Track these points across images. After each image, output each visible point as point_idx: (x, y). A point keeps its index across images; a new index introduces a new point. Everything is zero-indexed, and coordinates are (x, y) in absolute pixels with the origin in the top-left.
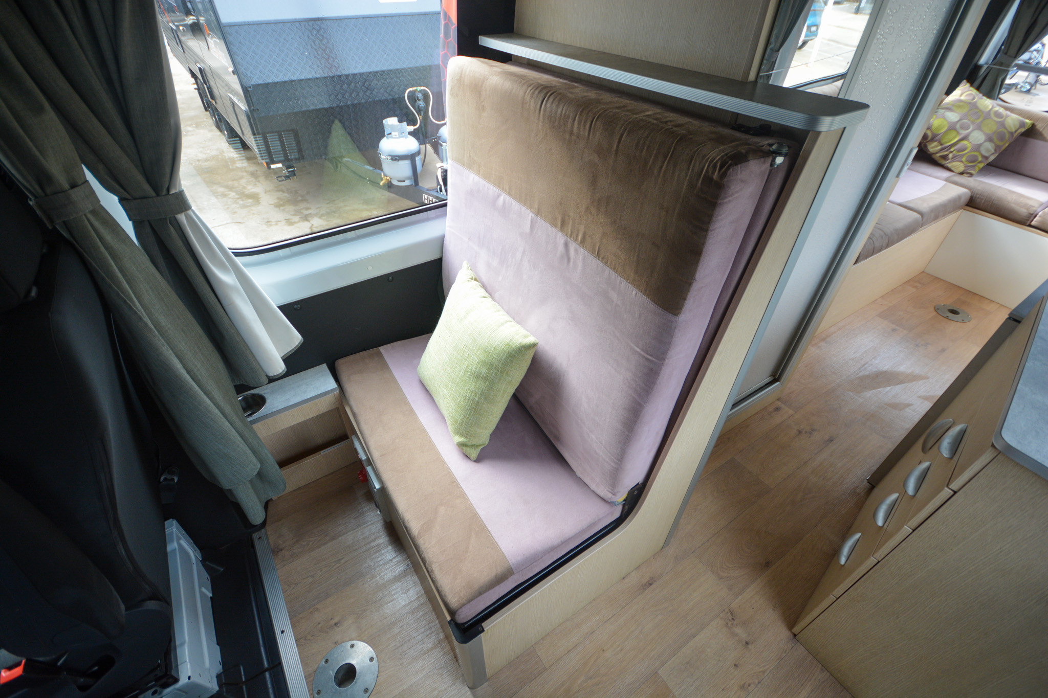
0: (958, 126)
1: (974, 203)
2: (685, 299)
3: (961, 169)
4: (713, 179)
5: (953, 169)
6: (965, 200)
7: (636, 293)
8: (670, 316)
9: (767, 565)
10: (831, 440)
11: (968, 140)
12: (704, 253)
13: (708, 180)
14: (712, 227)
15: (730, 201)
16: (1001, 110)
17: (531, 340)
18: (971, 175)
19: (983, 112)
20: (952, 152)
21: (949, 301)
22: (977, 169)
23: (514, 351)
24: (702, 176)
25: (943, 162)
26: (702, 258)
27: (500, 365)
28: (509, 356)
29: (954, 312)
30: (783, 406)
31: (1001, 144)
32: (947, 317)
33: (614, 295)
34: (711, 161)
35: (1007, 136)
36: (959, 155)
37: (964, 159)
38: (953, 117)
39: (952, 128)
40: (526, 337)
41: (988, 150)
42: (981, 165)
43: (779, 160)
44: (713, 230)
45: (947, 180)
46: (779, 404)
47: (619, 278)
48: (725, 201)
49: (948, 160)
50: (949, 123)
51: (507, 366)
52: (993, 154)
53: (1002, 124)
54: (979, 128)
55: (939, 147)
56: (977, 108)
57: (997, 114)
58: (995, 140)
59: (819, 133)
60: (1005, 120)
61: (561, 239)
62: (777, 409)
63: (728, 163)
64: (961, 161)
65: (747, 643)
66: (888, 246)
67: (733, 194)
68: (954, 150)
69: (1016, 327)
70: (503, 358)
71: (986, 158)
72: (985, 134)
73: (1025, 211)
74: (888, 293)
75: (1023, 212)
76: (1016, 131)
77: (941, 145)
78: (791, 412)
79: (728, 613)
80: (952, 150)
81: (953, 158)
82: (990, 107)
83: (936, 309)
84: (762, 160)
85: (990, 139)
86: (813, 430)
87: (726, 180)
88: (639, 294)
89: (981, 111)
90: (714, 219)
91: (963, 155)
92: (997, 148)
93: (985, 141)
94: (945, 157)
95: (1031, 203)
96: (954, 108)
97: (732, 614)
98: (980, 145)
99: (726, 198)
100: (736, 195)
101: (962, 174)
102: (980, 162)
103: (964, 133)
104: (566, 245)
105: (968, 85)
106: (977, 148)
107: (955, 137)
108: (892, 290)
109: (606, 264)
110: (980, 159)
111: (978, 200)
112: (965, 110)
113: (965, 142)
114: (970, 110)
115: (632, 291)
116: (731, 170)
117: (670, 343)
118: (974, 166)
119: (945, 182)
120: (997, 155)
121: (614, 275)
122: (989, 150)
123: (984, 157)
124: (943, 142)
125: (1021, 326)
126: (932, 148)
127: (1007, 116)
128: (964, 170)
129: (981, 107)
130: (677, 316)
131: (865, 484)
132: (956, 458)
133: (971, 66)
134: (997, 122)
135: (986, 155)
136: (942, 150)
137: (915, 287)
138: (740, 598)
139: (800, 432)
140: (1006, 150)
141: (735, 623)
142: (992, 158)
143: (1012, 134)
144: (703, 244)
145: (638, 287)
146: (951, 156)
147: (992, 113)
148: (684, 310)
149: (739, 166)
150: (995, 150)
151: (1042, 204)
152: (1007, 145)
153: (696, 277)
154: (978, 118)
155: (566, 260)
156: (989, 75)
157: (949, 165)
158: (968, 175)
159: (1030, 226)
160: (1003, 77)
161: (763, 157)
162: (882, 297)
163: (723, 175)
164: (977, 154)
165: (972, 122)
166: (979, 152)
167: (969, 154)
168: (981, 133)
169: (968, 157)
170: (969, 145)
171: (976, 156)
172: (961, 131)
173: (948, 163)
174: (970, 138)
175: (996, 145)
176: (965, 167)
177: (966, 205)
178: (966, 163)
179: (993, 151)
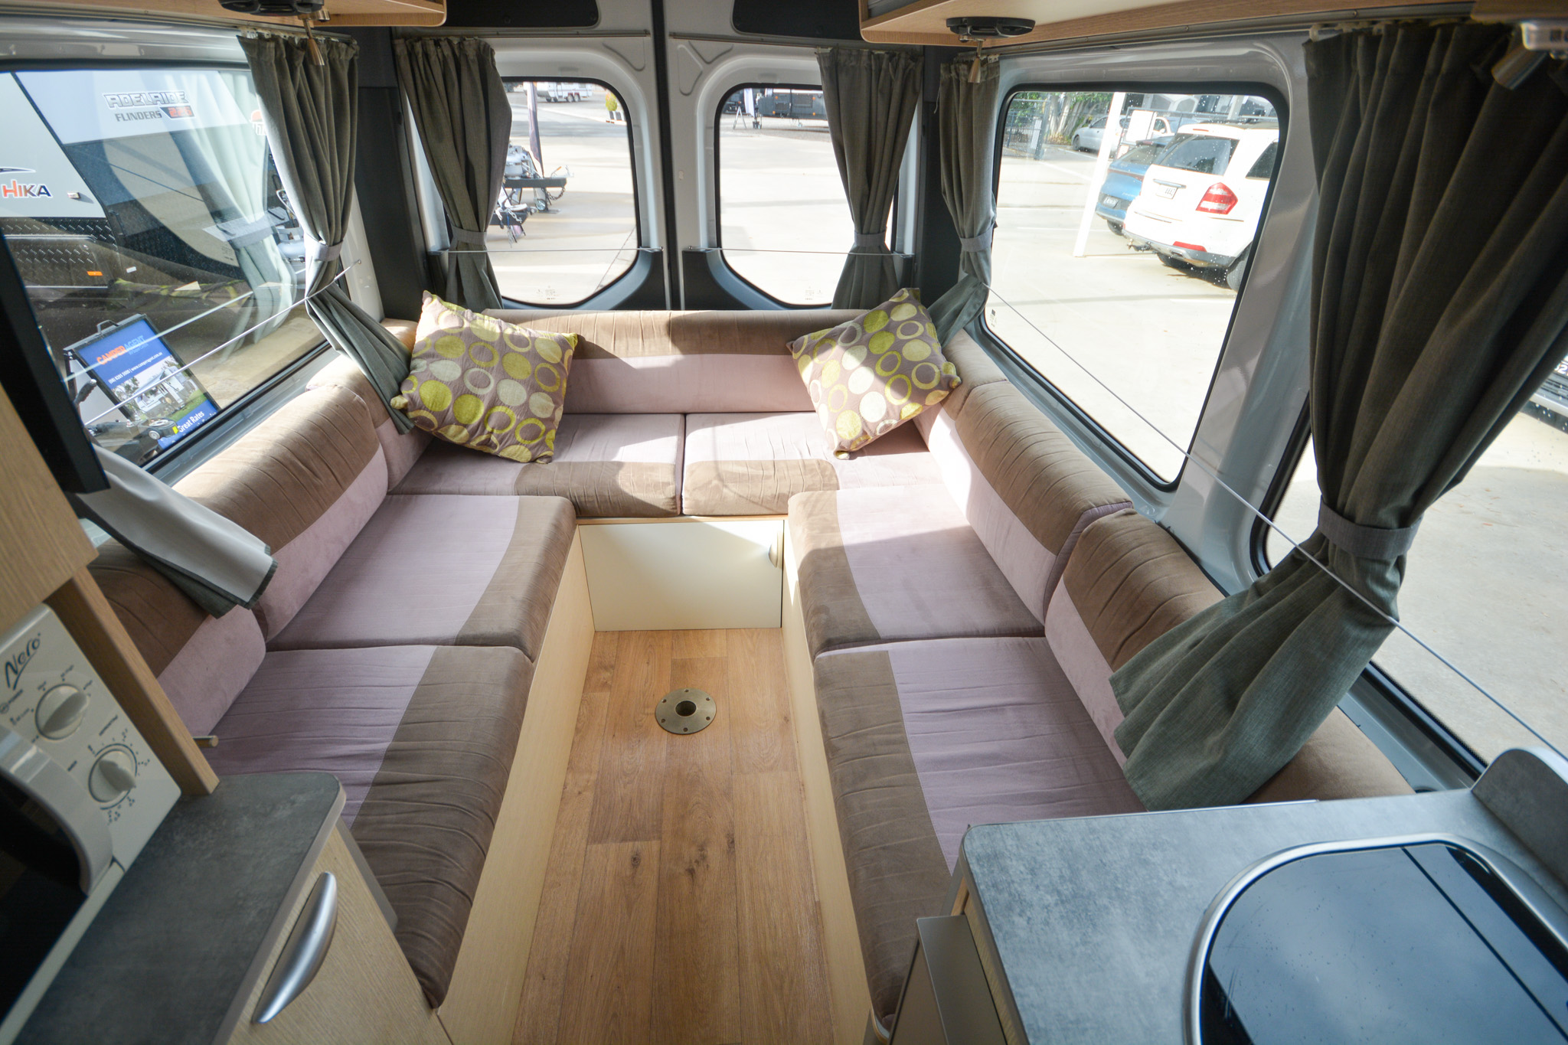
0: (469, 385)
1: (583, 511)
3: (527, 455)
5: (514, 458)
6: (570, 509)
11: (502, 404)
16: (518, 333)
18: (549, 459)
19: (492, 344)
20: (491, 433)
21: (667, 689)
22: (550, 444)
25: (494, 451)
29: (687, 709)
31: (556, 388)
32: (686, 732)
35: (556, 371)
36: (507, 434)
37: (519, 438)
38: (448, 369)
39: (460, 391)
41: (544, 408)
42: (552, 434)
45: (518, 488)
49: (496, 446)
50: (449, 384)
52: (555, 409)
53: (536, 355)
54: (504, 375)
55: (465, 432)
56: (477, 339)
57: (516, 339)
58: (543, 386)
60: (534, 346)
64: (518, 443)
68: (493, 428)
71: (550, 419)
72: (520, 382)
75: (660, 495)
76: (562, 360)
77: (465, 426)
80: (489, 429)
81: (500, 442)
82: (498, 331)
83: (662, 722)
85: (534, 389)
89: (486, 344)
91: (513, 431)
92: (554, 396)
93: (529, 394)
94: (487, 443)
96: (440, 351)
98: (526, 404)
101: (533, 461)
102: (546, 431)
103: (487, 392)
105: (436, 300)
106: (525, 410)
107: (478, 407)
110: (543, 427)
111: (586, 501)
112: (461, 349)
113: (499, 409)
114: (468, 348)
118: (543, 441)
119: (518, 499)
120: (562, 407)
122: (543, 405)
123: (543, 420)
124: (464, 420)
126: (455, 436)
127: (533, 340)
128: (533, 455)
129: (484, 337)
133: (420, 262)
134: (526, 355)
135: (548, 415)
136: (472, 434)
137: (602, 684)
140: (569, 391)
142: (559, 415)
143: (558, 366)
146: (494, 439)
147: (507, 344)
150: (555, 402)
151: (674, 470)
152: (565, 385)
154: (492, 359)
156: (461, 267)
157: (504, 454)
158: (545, 460)
159: (684, 514)
164: (531, 421)
165: (487, 369)
166: (535, 417)
167: (520, 426)
168: (512, 382)
169: (522, 431)
170: (509, 412)
171: (532, 425)
172: (480, 392)
173: (500, 450)
174: (502, 399)
175: (549, 394)
176: (530, 449)
177: (578, 517)
178: (526, 442)
179: (552, 405)
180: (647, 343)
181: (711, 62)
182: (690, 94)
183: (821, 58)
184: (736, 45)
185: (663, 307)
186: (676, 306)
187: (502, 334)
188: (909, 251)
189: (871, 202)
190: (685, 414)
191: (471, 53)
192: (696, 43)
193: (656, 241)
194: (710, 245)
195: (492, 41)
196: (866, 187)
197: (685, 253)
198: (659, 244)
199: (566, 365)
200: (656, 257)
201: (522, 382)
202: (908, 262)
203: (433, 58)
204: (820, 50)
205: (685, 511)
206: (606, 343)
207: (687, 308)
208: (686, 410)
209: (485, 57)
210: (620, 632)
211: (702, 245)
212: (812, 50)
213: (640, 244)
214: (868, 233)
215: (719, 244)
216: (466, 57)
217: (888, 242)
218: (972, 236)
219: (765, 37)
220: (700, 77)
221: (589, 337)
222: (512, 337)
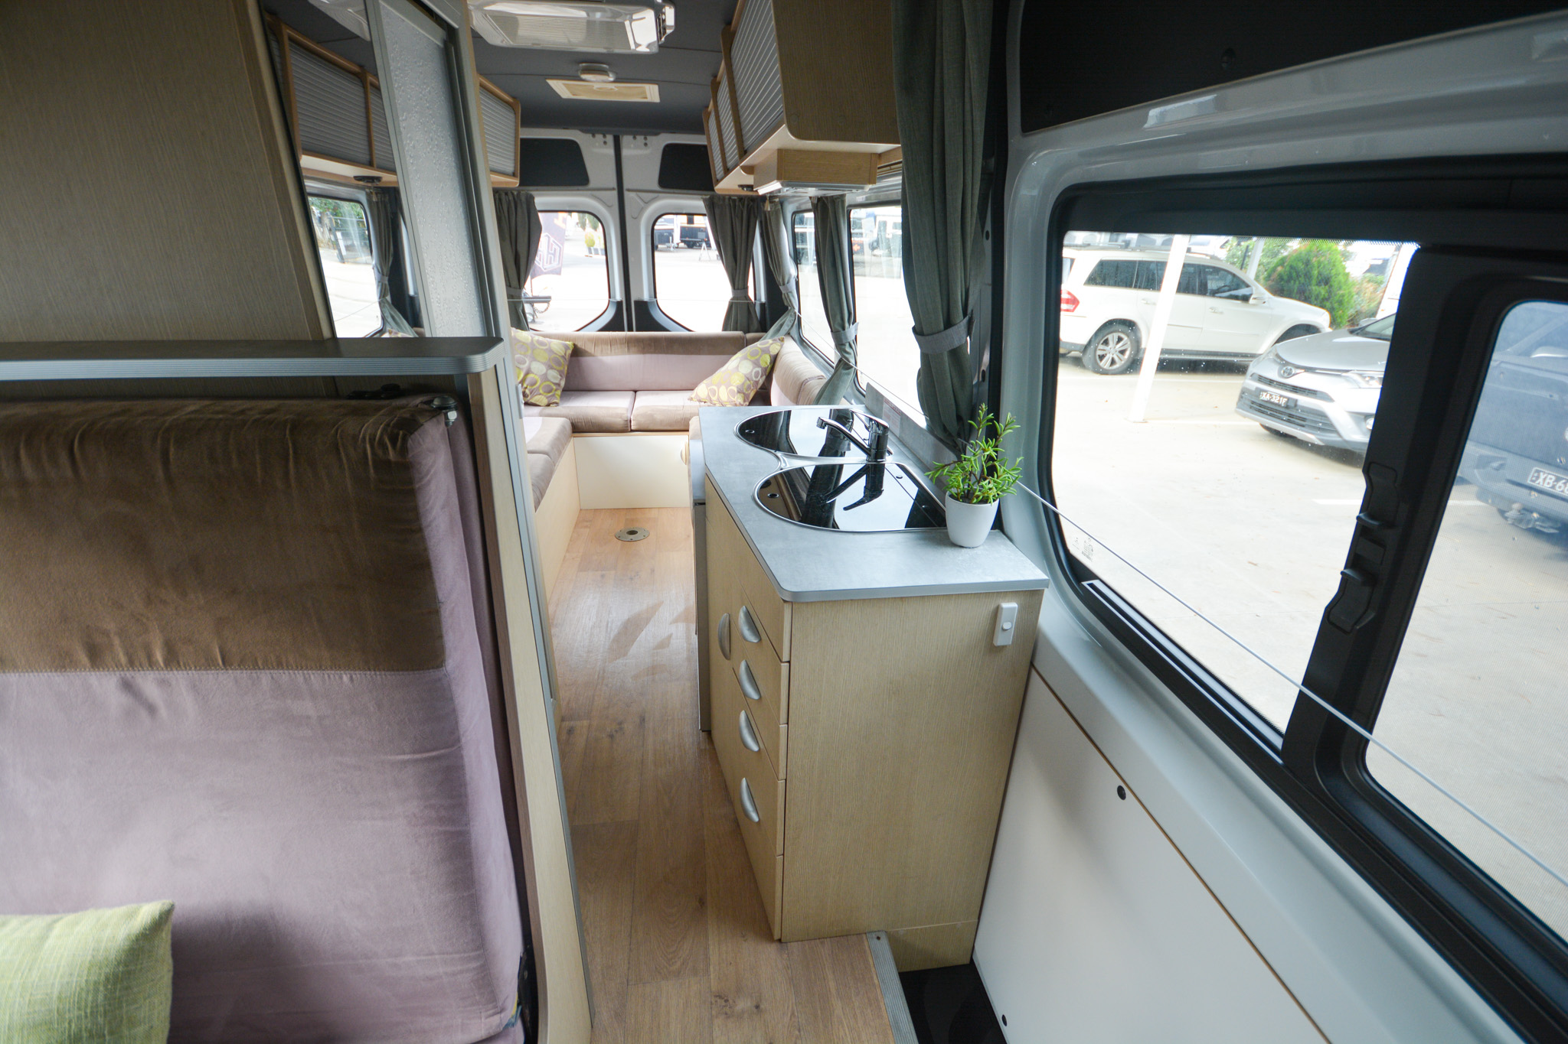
0: (515, 363)
1: (579, 428)
2: (441, 637)
3: (545, 401)
4: (389, 462)
5: (538, 403)
6: (569, 428)
7: (351, 677)
8: (433, 674)
9: (702, 902)
10: (643, 720)
12: (432, 561)
13: (382, 465)
14: (424, 524)
15: (429, 481)
16: (541, 338)
17: (147, 912)
18: (557, 404)
19: (530, 345)
20: (526, 388)
21: (621, 526)
22: (558, 397)
23: (119, 963)
24: (370, 463)
26: (434, 570)
27: (100, 1020)
28: (115, 984)
29: (633, 533)
30: (572, 723)
31: (562, 368)
32: (632, 540)
33: (306, 707)
34: (372, 440)
35: (562, 360)
36: (535, 389)
37: (541, 391)
40: (131, 916)
41: (555, 378)
42: (559, 392)
43: (453, 415)
44: (429, 526)
45: (541, 415)
46: (567, 724)
47: (299, 676)
48: (423, 483)
51: (121, 1007)
52: (561, 379)
53: (551, 351)
54: (534, 359)
57: (542, 344)
58: (554, 366)
59: (478, 375)
60: (550, 347)
61: (105, 684)
62: (570, 731)
63: (398, 434)
64: (540, 394)
65: (757, 1007)
66: (542, 496)
67: (428, 471)
69: (705, 509)
70: (101, 998)
71: (558, 385)
72: (542, 363)
73: (620, 420)
74: (569, 544)
75: (619, 421)
76: (565, 354)
78: (585, 723)
79: (716, 1001)
81: (531, 393)
82: (530, 338)
83: (618, 538)
84: (435, 420)
85: (550, 367)
86: (620, 724)
87: (410, 455)
88: (358, 675)
89: (524, 343)
90: (421, 510)
91: (538, 387)
92: (561, 373)
93: (547, 370)
95: (619, 411)
97: (720, 997)
98: (546, 374)
99: (423, 478)
100: (432, 472)
101: (548, 405)
102: (556, 390)
103: (525, 367)
104: (127, 686)
106: (545, 378)
107: (520, 374)
108: (571, 540)
109: (255, 666)
110: (554, 387)
111: (579, 424)
113: (531, 376)
114: (515, 345)
115: (341, 678)
116: (410, 441)
117: (454, 710)
118: (554, 395)
119: (541, 418)
120: (564, 379)
121: (284, 676)
122: (554, 376)
123: (555, 384)
125: (707, 505)
127: (550, 343)
128: (548, 401)
129: (524, 341)
130: (442, 666)
131: (702, 735)
132: (764, 636)
134: (545, 350)
135: (557, 382)
137: (586, 527)
138: (712, 969)
139: (611, 736)
140: (568, 373)
141: (731, 1001)
142: (563, 383)
143: (563, 357)
144: (426, 550)
145: (348, 666)
147: (535, 343)
148: (447, 652)
149: (416, 433)
150: (561, 375)
151: (627, 410)
152: (566, 367)
153: (440, 598)
154: (527, 351)
155: (143, 714)
157: (535, 401)
158: (555, 405)
159: (632, 431)
160: (521, 308)
161: (434, 417)
162: (567, 551)
163: (404, 451)
164: (548, 383)
165: (525, 355)
166: (549, 380)
167: (542, 386)
168: (539, 363)
169: (543, 388)
170: (536, 377)
171: (549, 386)
172: (521, 366)
173: (531, 398)
174: (532, 370)
175: (558, 371)
176: (547, 398)
177: (574, 432)
178: (545, 394)
179: (560, 377)
180: (613, 349)
181: (648, 203)
182: (637, 218)
183: (705, 201)
184: (660, 195)
185: (623, 330)
186: (630, 329)
187: (532, 340)
188: (763, 300)
189: (738, 272)
190: (635, 392)
191: (523, 199)
192: (640, 194)
193: (619, 296)
194: (650, 297)
195: (533, 193)
196: (734, 264)
197: (636, 302)
198: (621, 296)
199: (567, 357)
200: (619, 304)
201: (544, 364)
202: (762, 305)
203: (504, 201)
204: (704, 197)
205: (633, 428)
206: (589, 348)
207: (637, 330)
208: (636, 388)
209: (530, 200)
210: (595, 510)
211: (646, 297)
212: (700, 197)
213: (610, 297)
214: (738, 289)
215: (655, 297)
216: (521, 200)
217: (752, 297)
218: (784, 284)
219: (676, 191)
220: (642, 210)
221: (580, 345)
222: (538, 341)
